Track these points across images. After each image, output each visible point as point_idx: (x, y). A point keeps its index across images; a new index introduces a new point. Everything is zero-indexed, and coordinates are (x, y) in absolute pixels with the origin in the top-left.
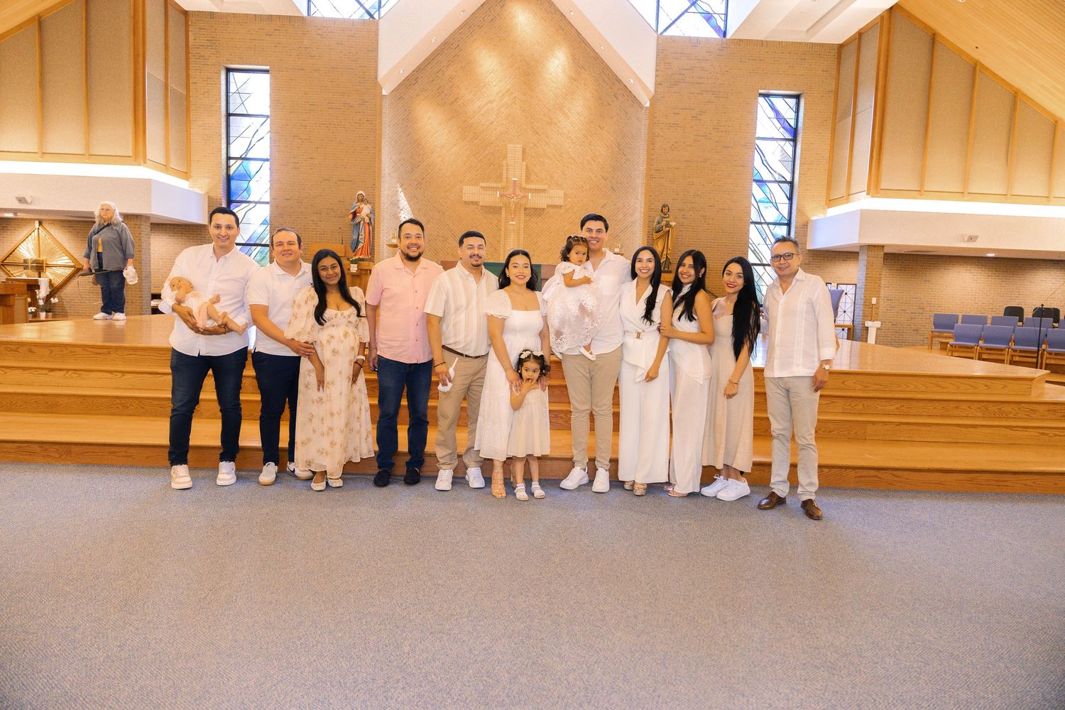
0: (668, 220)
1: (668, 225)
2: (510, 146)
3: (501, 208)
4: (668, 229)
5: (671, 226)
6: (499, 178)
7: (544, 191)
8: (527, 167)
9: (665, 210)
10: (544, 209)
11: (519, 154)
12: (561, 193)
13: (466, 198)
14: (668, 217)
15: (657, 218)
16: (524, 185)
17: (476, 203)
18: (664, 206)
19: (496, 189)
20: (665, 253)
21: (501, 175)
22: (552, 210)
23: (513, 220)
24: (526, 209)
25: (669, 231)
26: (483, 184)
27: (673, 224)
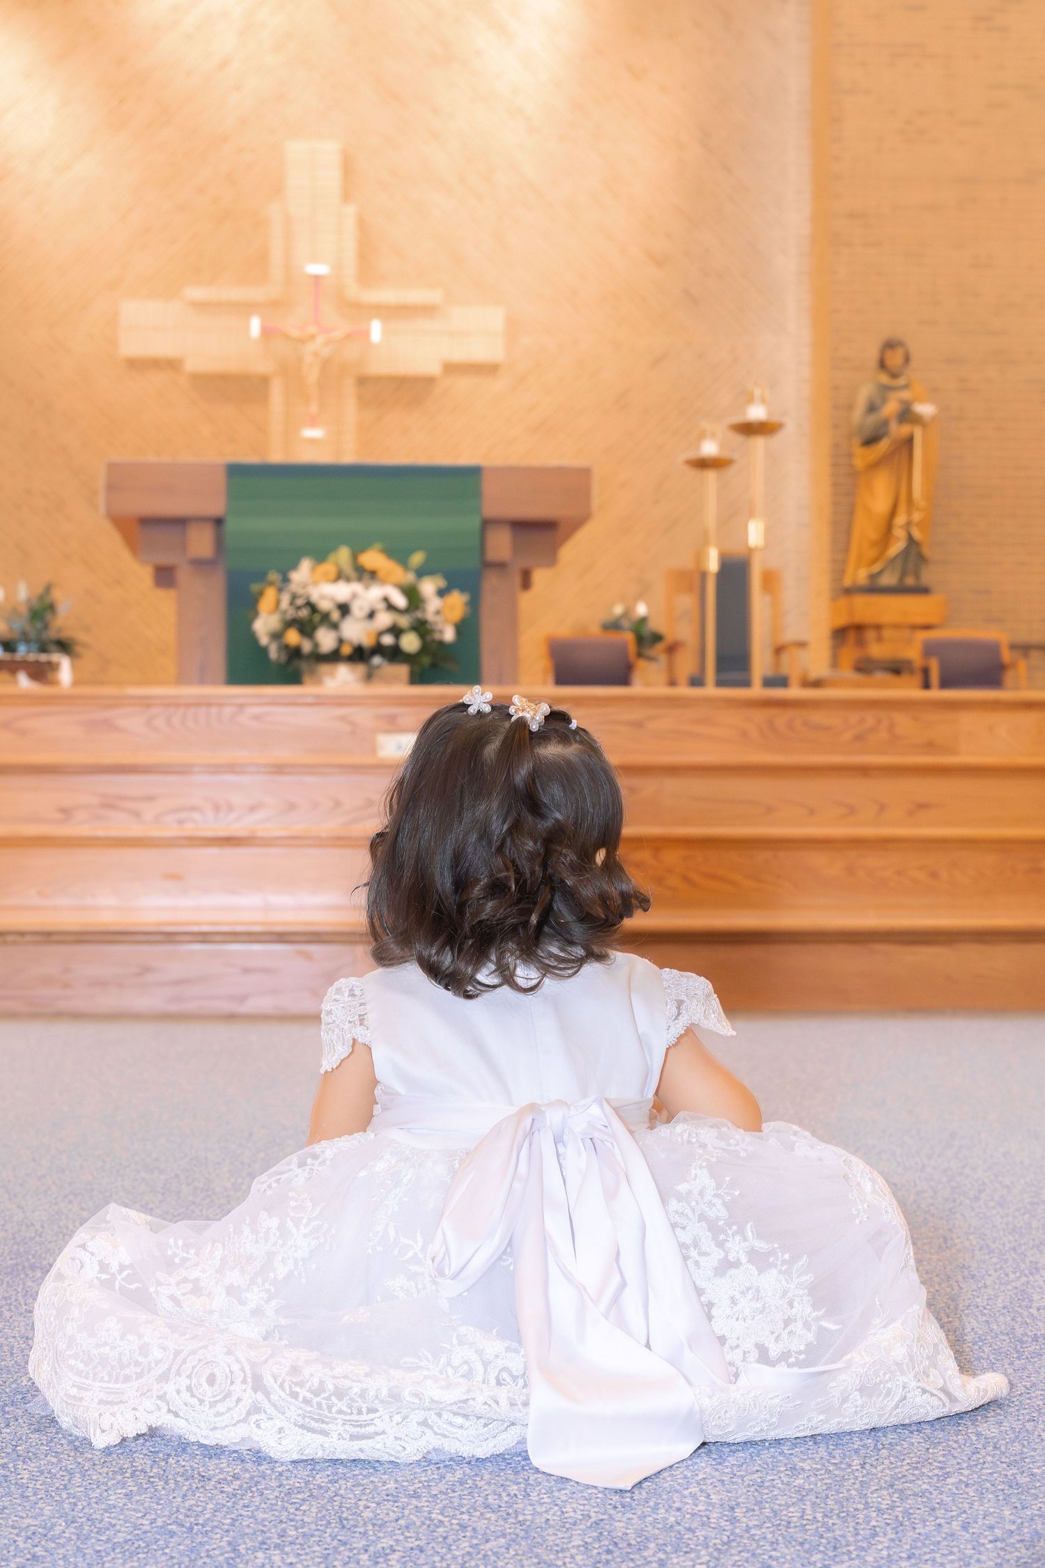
0: (906, 395)
1: (906, 415)
2: (296, 149)
3: (264, 381)
4: (905, 430)
5: (915, 419)
6: (257, 267)
7: (428, 310)
8: (363, 226)
9: (895, 359)
10: (429, 381)
11: (331, 178)
12: (495, 318)
13: (131, 346)
14: (906, 387)
15: (864, 393)
16: (353, 290)
17: (171, 365)
18: (890, 345)
19: (244, 309)
20: (901, 519)
21: (262, 258)
22: (464, 383)
23: (313, 423)
24: (362, 381)
25: (910, 441)
26: (198, 293)
27: (925, 409)
